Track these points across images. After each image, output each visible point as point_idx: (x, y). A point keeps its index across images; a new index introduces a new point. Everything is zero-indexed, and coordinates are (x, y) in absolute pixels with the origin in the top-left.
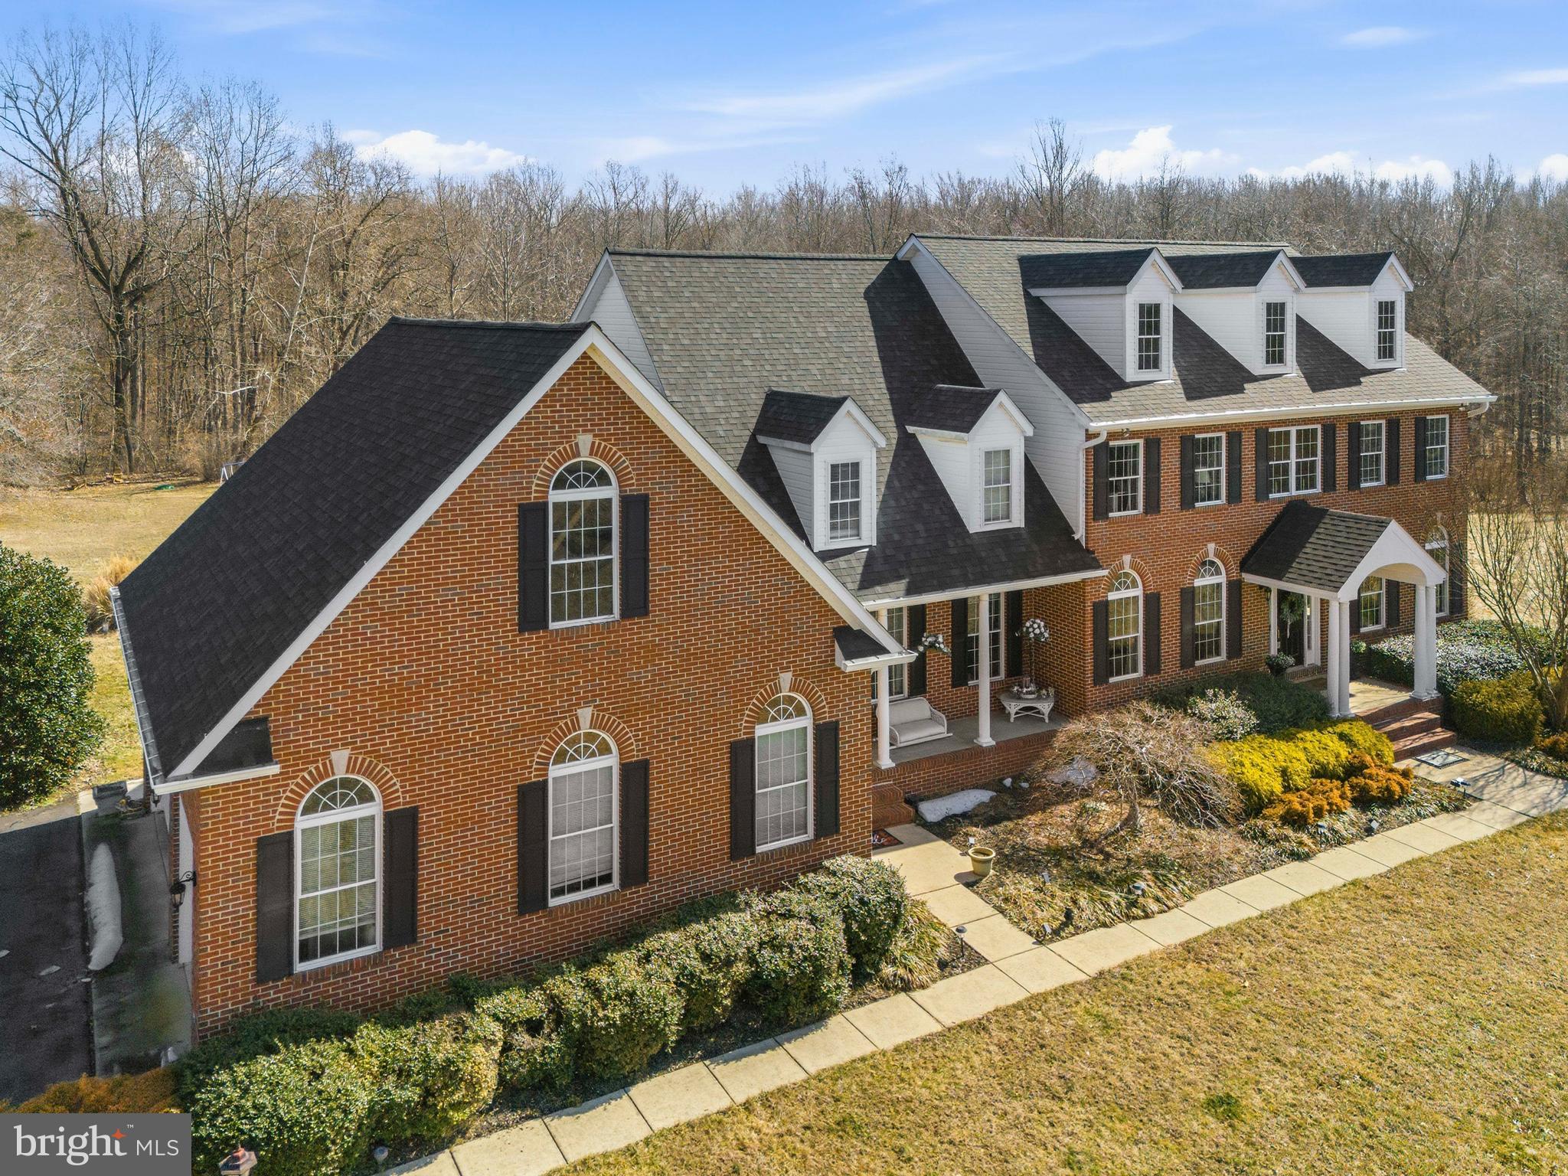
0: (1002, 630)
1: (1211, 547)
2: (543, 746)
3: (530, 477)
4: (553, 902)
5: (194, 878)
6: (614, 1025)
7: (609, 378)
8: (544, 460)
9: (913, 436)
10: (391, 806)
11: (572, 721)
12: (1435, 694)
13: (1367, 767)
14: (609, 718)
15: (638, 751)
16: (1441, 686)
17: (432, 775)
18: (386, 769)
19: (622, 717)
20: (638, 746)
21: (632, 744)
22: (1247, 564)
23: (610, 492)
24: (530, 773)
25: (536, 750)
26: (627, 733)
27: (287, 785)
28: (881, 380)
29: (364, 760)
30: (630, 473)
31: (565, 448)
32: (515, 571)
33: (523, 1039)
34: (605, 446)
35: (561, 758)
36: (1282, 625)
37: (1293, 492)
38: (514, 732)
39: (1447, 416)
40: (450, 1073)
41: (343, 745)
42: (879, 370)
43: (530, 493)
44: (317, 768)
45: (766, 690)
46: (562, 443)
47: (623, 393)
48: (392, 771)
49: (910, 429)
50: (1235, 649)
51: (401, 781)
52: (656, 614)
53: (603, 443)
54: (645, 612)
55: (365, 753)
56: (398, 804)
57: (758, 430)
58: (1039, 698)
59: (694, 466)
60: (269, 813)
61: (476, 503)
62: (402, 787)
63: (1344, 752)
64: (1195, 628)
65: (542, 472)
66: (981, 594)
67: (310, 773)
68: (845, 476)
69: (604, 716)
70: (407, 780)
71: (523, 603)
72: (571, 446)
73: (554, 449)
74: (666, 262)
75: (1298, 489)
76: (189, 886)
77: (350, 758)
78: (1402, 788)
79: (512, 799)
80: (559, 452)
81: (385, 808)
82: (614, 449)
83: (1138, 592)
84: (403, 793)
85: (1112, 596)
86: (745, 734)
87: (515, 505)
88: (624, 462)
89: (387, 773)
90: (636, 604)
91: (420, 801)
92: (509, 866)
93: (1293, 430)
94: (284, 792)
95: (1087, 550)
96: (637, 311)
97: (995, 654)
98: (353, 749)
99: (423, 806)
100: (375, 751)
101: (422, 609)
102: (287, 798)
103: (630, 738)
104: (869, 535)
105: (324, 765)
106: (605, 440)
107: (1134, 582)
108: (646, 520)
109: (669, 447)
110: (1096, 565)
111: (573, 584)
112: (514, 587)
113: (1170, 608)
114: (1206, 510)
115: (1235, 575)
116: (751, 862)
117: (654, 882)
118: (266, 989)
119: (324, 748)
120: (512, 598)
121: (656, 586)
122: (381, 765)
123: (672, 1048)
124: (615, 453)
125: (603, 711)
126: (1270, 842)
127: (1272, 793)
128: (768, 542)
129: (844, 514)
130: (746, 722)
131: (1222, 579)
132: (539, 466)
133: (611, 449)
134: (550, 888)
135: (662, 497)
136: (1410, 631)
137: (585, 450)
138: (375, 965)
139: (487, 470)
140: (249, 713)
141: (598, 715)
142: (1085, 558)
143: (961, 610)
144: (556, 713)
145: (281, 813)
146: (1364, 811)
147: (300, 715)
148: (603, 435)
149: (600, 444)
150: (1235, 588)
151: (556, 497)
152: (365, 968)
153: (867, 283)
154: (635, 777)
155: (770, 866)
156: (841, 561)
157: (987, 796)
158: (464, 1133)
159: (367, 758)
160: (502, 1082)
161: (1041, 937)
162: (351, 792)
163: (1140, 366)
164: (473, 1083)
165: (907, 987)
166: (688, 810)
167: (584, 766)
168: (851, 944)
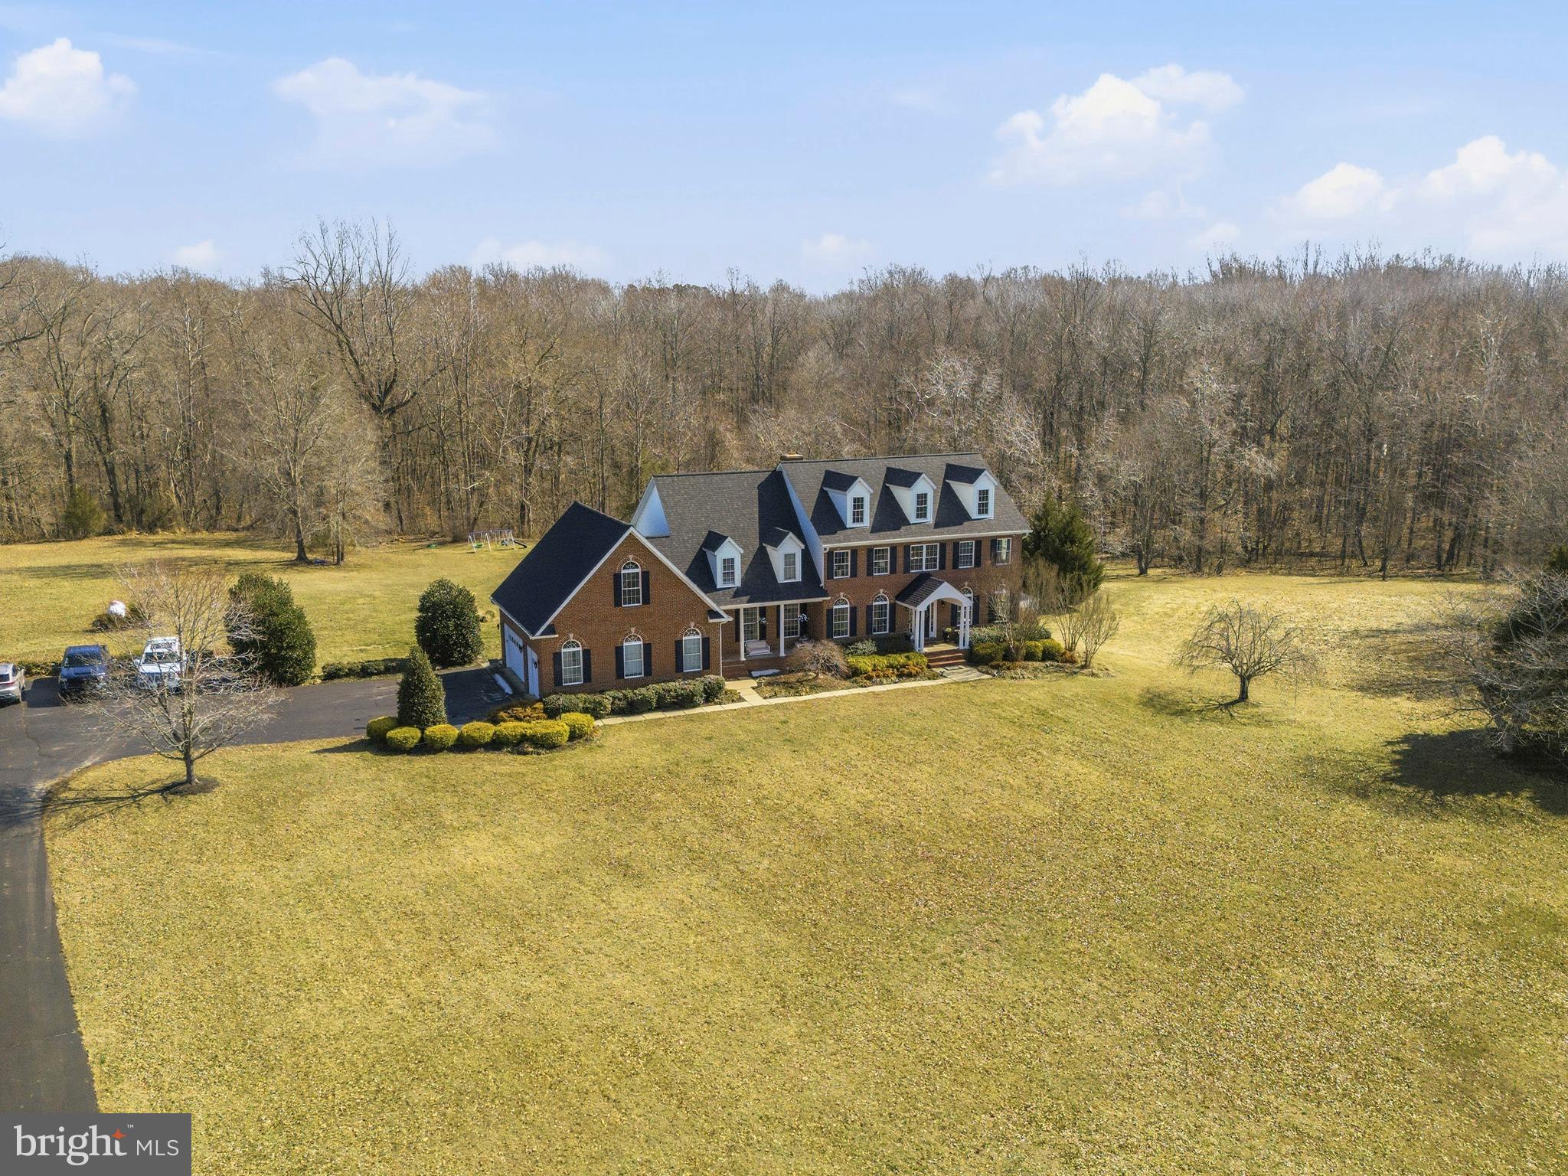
1: (883, 590)
2: (622, 637)
3: (616, 567)
6: (639, 701)
7: (638, 539)
8: (620, 562)
9: (764, 547)
10: (584, 649)
11: (630, 631)
12: (967, 647)
13: (908, 665)
14: (640, 631)
15: (648, 641)
17: (595, 642)
19: (644, 631)
20: (648, 639)
21: (646, 639)
22: (898, 597)
23: (639, 570)
24: (618, 644)
25: (620, 637)
26: (645, 635)
27: (560, 641)
28: (757, 526)
30: (644, 565)
32: (613, 592)
33: (617, 702)
34: (637, 558)
35: (627, 641)
37: (924, 570)
38: (614, 632)
39: (1010, 539)
40: (600, 703)
41: (573, 632)
42: (757, 520)
43: (616, 571)
44: (566, 637)
45: (687, 627)
46: (625, 557)
47: (643, 546)
48: (585, 640)
49: (764, 545)
50: (892, 629)
52: (652, 604)
54: (649, 603)
56: (586, 648)
57: (704, 545)
59: (663, 563)
60: (555, 647)
61: (601, 575)
62: (587, 643)
63: (903, 661)
64: (873, 620)
66: (782, 604)
67: (565, 639)
68: (729, 563)
71: (615, 600)
72: (627, 558)
73: (622, 559)
74: (676, 479)
75: (926, 568)
77: (575, 636)
79: (614, 649)
80: (624, 560)
81: (582, 648)
82: (639, 558)
83: (848, 606)
84: (587, 645)
85: (835, 607)
86: (679, 639)
87: (612, 574)
88: (642, 562)
89: (583, 640)
91: (592, 647)
92: (614, 666)
93: (924, 546)
95: (826, 590)
96: (663, 500)
97: (792, 627)
98: (575, 634)
99: (592, 649)
100: (581, 635)
101: (589, 600)
102: (560, 644)
103: (646, 637)
104: (738, 583)
105: (569, 636)
106: (637, 556)
107: (845, 602)
108: (649, 578)
109: (656, 558)
110: (826, 595)
111: (629, 595)
112: (613, 596)
113: (862, 612)
114: (879, 576)
115: (893, 602)
116: (680, 675)
117: (653, 676)
118: (558, 689)
119: (568, 632)
120: (612, 598)
121: (652, 596)
122: (582, 638)
123: (653, 708)
124: (640, 560)
125: (638, 629)
126: (857, 683)
127: (866, 671)
129: (729, 575)
130: (680, 636)
131: (887, 603)
132: (619, 564)
134: (624, 675)
135: (654, 572)
137: (631, 559)
138: (582, 687)
139: (604, 566)
140: (552, 621)
141: (636, 630)
142: (824, 593)
144: (625, 629)
145: (558, 648)
146: (897, 678)
147: (563, 623)
149: (635, 557)
150: (893, 606)
151: (623, 572)
153: (759, 482)
154: (647, 647)
155: (686, 677)
156: (727, 592)
157: (777, 671)
158: (604, 718)
159: (578, 636)
160: (612, 710)
161: (765, 698)
162: (574, 644)
163: (854, 522)
164: (605, 707)
165: (720, 704)
166: (663, 657)
167: (633, 643)
168: (705, 691)
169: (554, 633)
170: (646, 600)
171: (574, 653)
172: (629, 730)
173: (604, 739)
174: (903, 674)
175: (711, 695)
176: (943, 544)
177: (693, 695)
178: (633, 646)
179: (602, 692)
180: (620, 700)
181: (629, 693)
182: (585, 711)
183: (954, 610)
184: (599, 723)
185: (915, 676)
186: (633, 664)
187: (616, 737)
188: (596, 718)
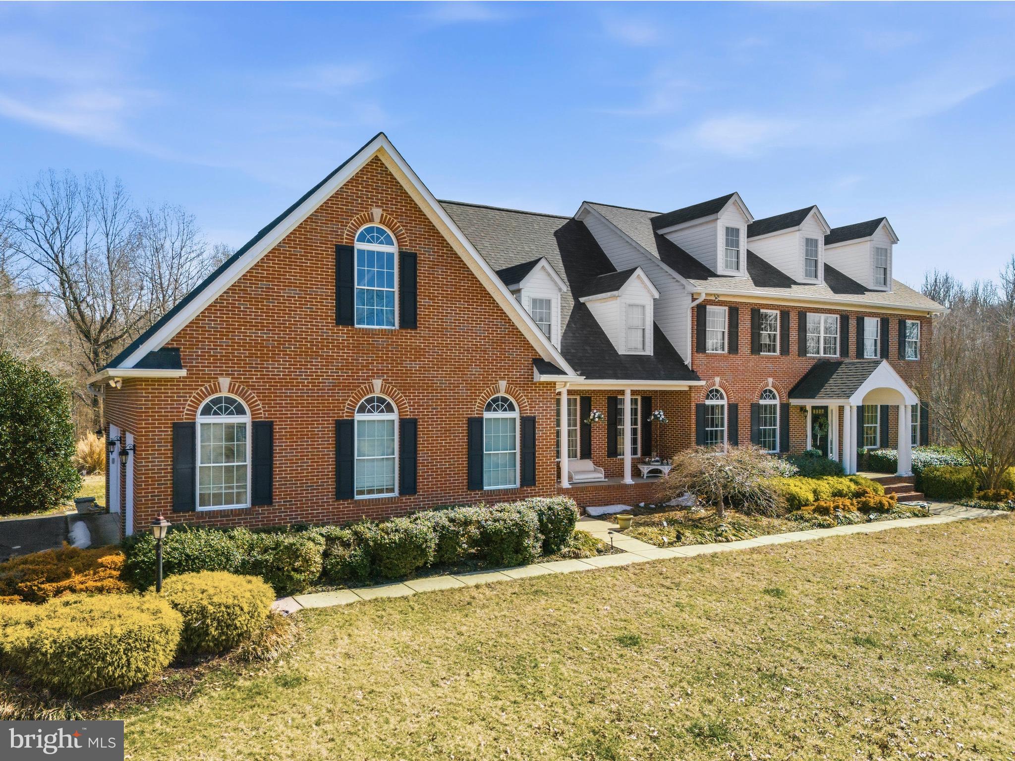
0: (639, 427)
1: (770, 380)
2: (351, 398)
3: (343, 229)
4: (357, 497)
5: (134, 449)
6: (395, 543)
7: (392, 175)
8: (351, 220)
9: (584, 304)
10: (257, 418)
11: (369, 386)
12: (910, 474)
13: (867, 493)
14: (392, 389)
15: (410, 412)
16: (914, 469)
17: (282, 404)
18: (253, 395)
19: (401, 390)
20: (410, 409)
21: (406, 407)
22: (794, 393)
24: (343, 413)
25: (347, 400)
26: (403, 400)
27: (192, 393)
29: (239, 386)
30: (405, 238)
31: (364, 215)
32: (333, 286)
33: (338, 550)
34: (390, 218)
35: (363, 409)
36: (814, 437)
37: (822, 354)
38: (333, 386)
39: (919, 322)
40: (292, 554)
41: (226, 374)
43: (343, 239)
44: (210, 386)
45: (490, 389)
46: (363, 211)
47: (401, 186)
48: (257, 396)
49: (582, 300)
50: (784, 447)
51: (263, 404)
52: (422, 331)
53: (389, 216)
54: (415, 327)
55: (240, 382)
56: (261, 418)
58: (662, 464)
59: (446, 241)
60: (180, 408)
61: (309, 239)
62: (263, 407)
63: (853, 487)
64: (759, 430)
65: (350, 227)
67: (206, 388)
68: (541, 306)
69: (389, 387)
70: (267, 404)
71: (339, 307)
72: (368, 214)
73: (358, 214)
75: (825, 354)
76: (131, 453)
77: (231, 384)
78: (889, 503)
79: (331, 427)
80: (361, 216)
81: (252, 418)
82: (395, 221)
83: (724, 402)
84: (264, 411)
85: (708, 402)
86: (477, 414)
87: (333, 245)
88: (401, 230)
89: (254, 397)
90: (408, 321)
91: (274, 418)
92: (329, 468)
93: (822, 317)
94: (190, 397)
95: (693, 371)
97: (634, 441)
98: (232, 378)
99: (276, 421)
100: (246, 382)
101: (275, 299)
102: (191, 401)
103: (405, 404)
105: (215, 384)
106: (389, 214)
107: (721, 396)
108: (415, 270)
109: (430, 226)
111: (370, 303)
112: (333, 296)
113: (744, 415)
114: (767, 357)
115: (785, 401)
116: (481, 494)
117: (421, 495)
118: (179, 517)
119: (214, 374)
120: (331, 303)
121: (421, 312)
122: (250, 391)
123: (431, 565)
124: (396, 224)
125: (389, 383)
126: (807, 521)
127: (807, 500)
128: (492, 297)
130: (478, 406)
131: (777, 402)
132: (349, 223)
133: (393, 221)
134: (355, 490)
135: (426, 257)
136: (895, 447)
137: (377, 218)
138: (246, 514)
139: (315, 219)
140: (167, 344)
141: (385, 386)
142: (690, 374)
144: (359, 379)
145: (188, 410)
146: (865, 514)
147: (200, 351)
148: (388, 211)
149: (386, 216)
150: (785, 407)
152: (239, 515)
154: (409, 430)
155: (492, 498)
157: (628, 508)
158: (301, 592)
159: (241, 385)
160: (325, 573)
161: (661, 545)
162: (231, 407)
163: (727, 267)
164: (307, 561)
165: (577, 556)
166: (442, 453)
167: (376, 416)
168: (543, 529)
169: (177, 365)
170: (409, 319)
171: (230, 427)
172: (379, 622)
173: (303, 654)
174: (869, 508)
176: (845, 319)
178: (376, 424)
179: (300, 528)
180: (346, 545)
181: (369, 530)
182: (248, 568)
183: (888, 414)
184: (290, 604)
186: (375, 465)
187: (343, 644)
188: (281, 592)
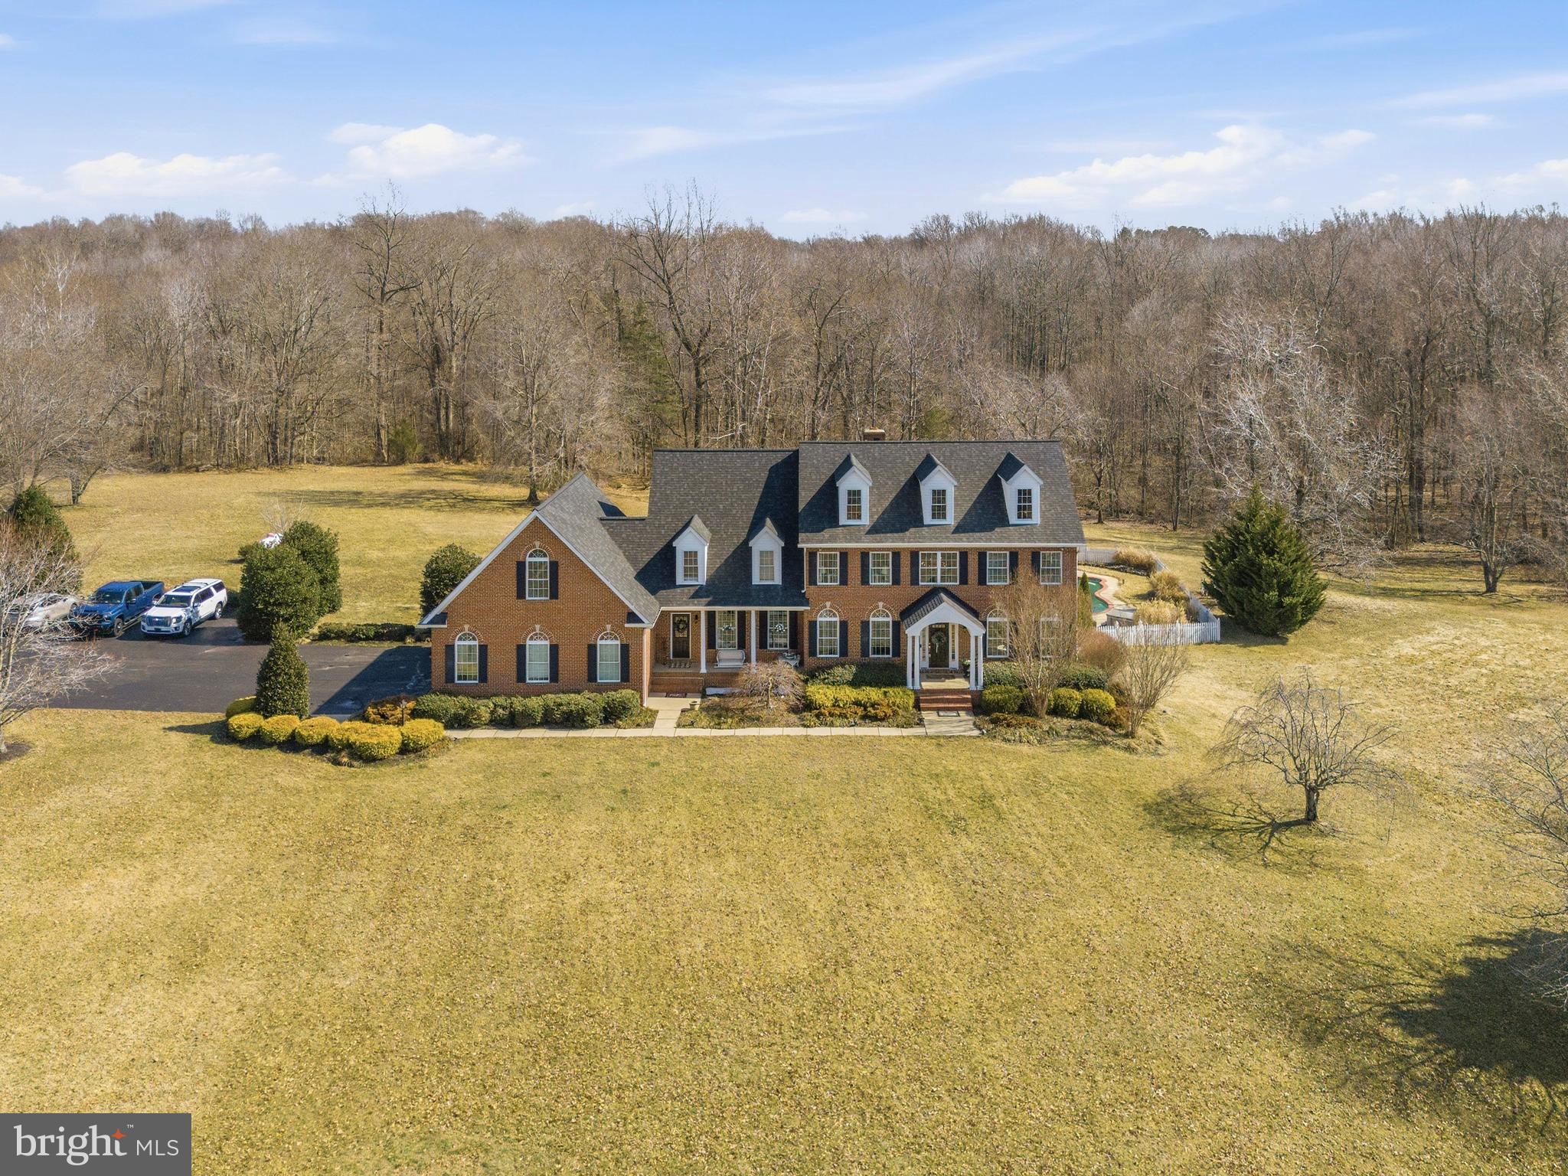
1: (880, 604)
3: (520, 553)
4: (524, 681)
7: (545, 525)
8: (524, 549)
10: (482, 643)
11: (534, 628)
14: (546, 629)
15: (555, 641)
17: (491, 636)
19: (550, 630)
23: (546, 559)
24: (521, 641)
25: (523, 634)
27: (453, 632)
30: (552, 554)
32: (515, 581)
35: (531, 639)
37: (939, 583)
38: (517, 628)
39: (1060, 552)
41: (467, 624)
43: (520, 558)
45: (601, 629)
46: (530, 544)
47: (550, 529)
50: (896, 653)
52: (561, 599)
54: (557, 598)
60: (448, 638)
61: (504, 560)
62: (483, 638)
64: (871, 640)
65: (523, 552)
66: (753, 610)
67: (459, 629)
70: (487, 636)
71: (518, 591)
72: (533, 545)
73: (527, 545)
75: (943, 582)
77: (469, 628)
79: (515, 647)
81: (479, 643)
83: (837, 619)
84: (485, 640)
85: (820, 619)
86: (593, 641)
87: (516, 561)
88: (551, 550)
89: (481, 633)
90: (554, 595)
91: (488, 643)
92: (514, 666)
93: (938, 554)
95: (806, 598)
98: (470, 625)
101: (488, 589)
102: (453, 635)
103: (553, 637)
104: (701, 581)
105: (463, 628)
106: (544, 543)
107: (834, 614)
108: (558, 569)
110: (810, 604)
111: (535, 587)
112: (515, 586)
113: (854, 630)
114: (877, 587)
115: (897, 618)
116: (595, 683)
117: (561, 683)
118: (447, 685)
119: (462, 623)
120: (514, 589)
121: (561, 590)
122: (478, 630)
124: (547, 547)
125: (544, 626)
129: (692, 570)
130: (594, 637)
131: (889, 619)
134: (526, 678)
135: (563, 562)
137: (538, 546)
138: (476, 686)
141: (542, 628)
142: (807, 602)
143: (743, 617)
144: (529, 625)
145: (451, 639)
147: (457, 612)
149: (542, 545)
150: (896, 625)
151: (528, 560)
152: (473, 686)
154: (554, 650)
156: (686, 590)
159: (474, 627)
160: (487, 721)
161: (680, 726)
162: (470, 637)
163: (849, 518)
165: (619, 728)
166: (573, 663)
167: (538, 643)
169: (444, 623)
171: (470, 646)
174: (870, 715)
175: (612, 715)
176: (964, 554)
177: (585, 714)
178: (538, 647)
180: (503, 709)
181: (518, 702)
182: (440, 717)
185: (882, 720)
186: (537, 668)
